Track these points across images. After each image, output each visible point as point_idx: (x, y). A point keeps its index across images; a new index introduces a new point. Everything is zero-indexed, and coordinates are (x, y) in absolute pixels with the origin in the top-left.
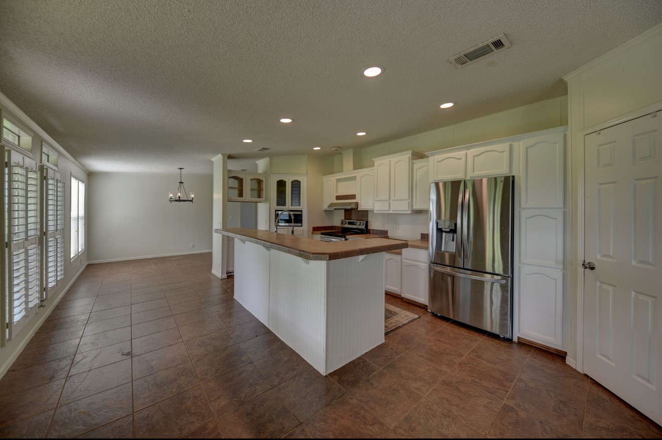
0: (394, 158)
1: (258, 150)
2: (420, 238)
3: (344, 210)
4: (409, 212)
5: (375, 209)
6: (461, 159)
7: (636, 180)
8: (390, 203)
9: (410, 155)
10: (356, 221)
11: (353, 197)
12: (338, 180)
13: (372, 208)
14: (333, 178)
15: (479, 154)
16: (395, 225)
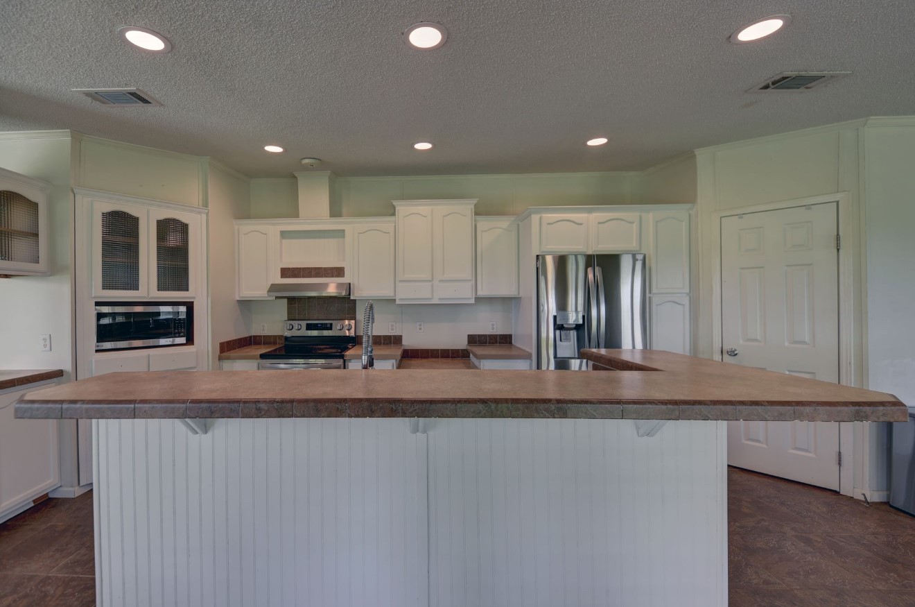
0: (440, 209)
1: (88, 94)
2: (466, 343)
3: (286, 300)
4: (473, 301)
5: (397, 298)
6: (581, 224)
7: (787, 266)
8: (432, 286)
9: (473, 207)
10: (330, 322)
11: (339, 272)
12: (284, 235)
13: (392, 294)
14: (273, 229)
15: (605, 220)
16: (418, 324)
